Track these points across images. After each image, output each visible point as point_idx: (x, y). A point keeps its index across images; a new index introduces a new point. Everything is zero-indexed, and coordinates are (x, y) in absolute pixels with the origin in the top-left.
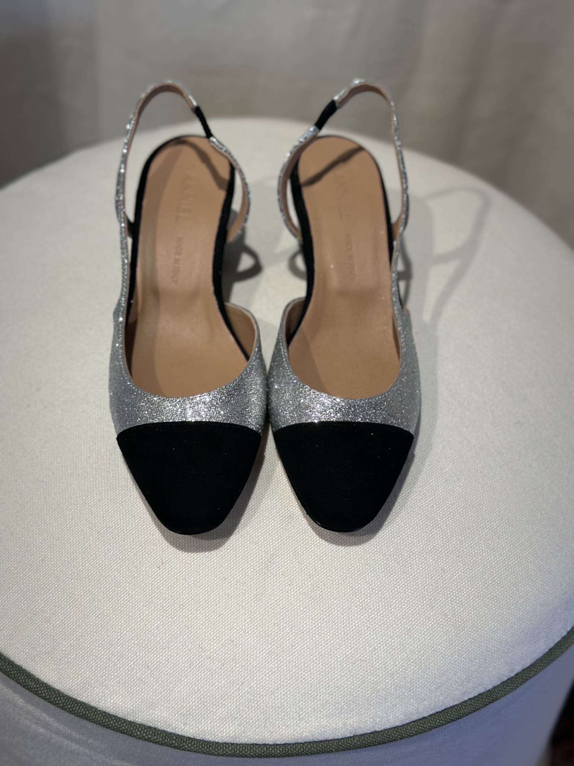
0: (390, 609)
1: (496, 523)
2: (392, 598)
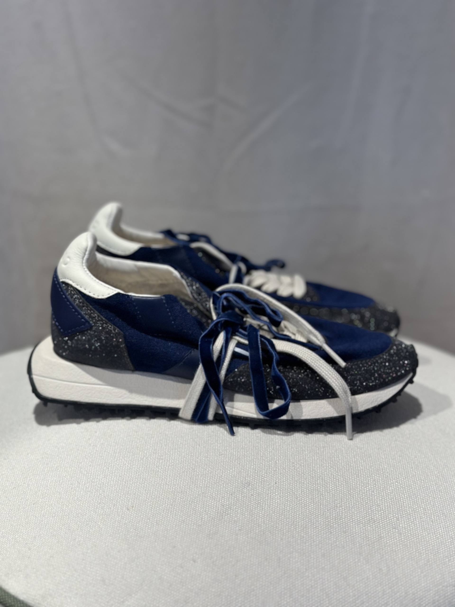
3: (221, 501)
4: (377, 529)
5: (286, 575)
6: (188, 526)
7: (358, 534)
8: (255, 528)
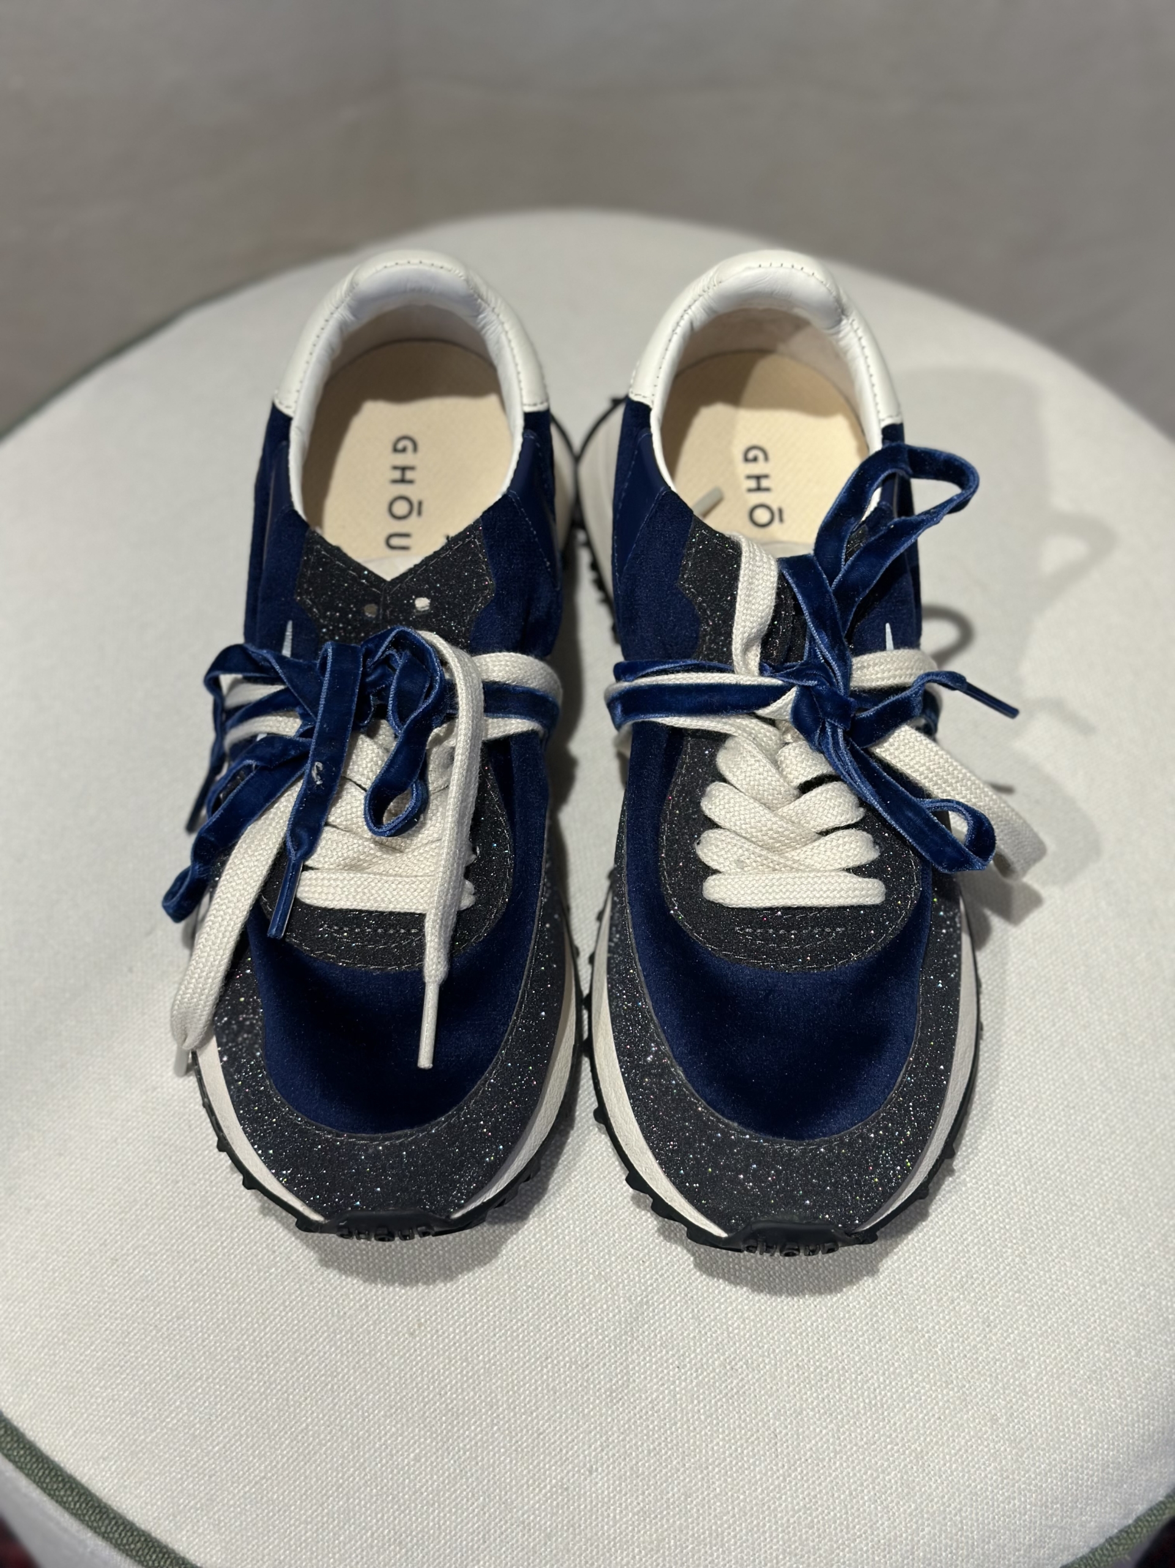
0: (880, 1412)
1: (1093, 1210)
2: (885, 1388)
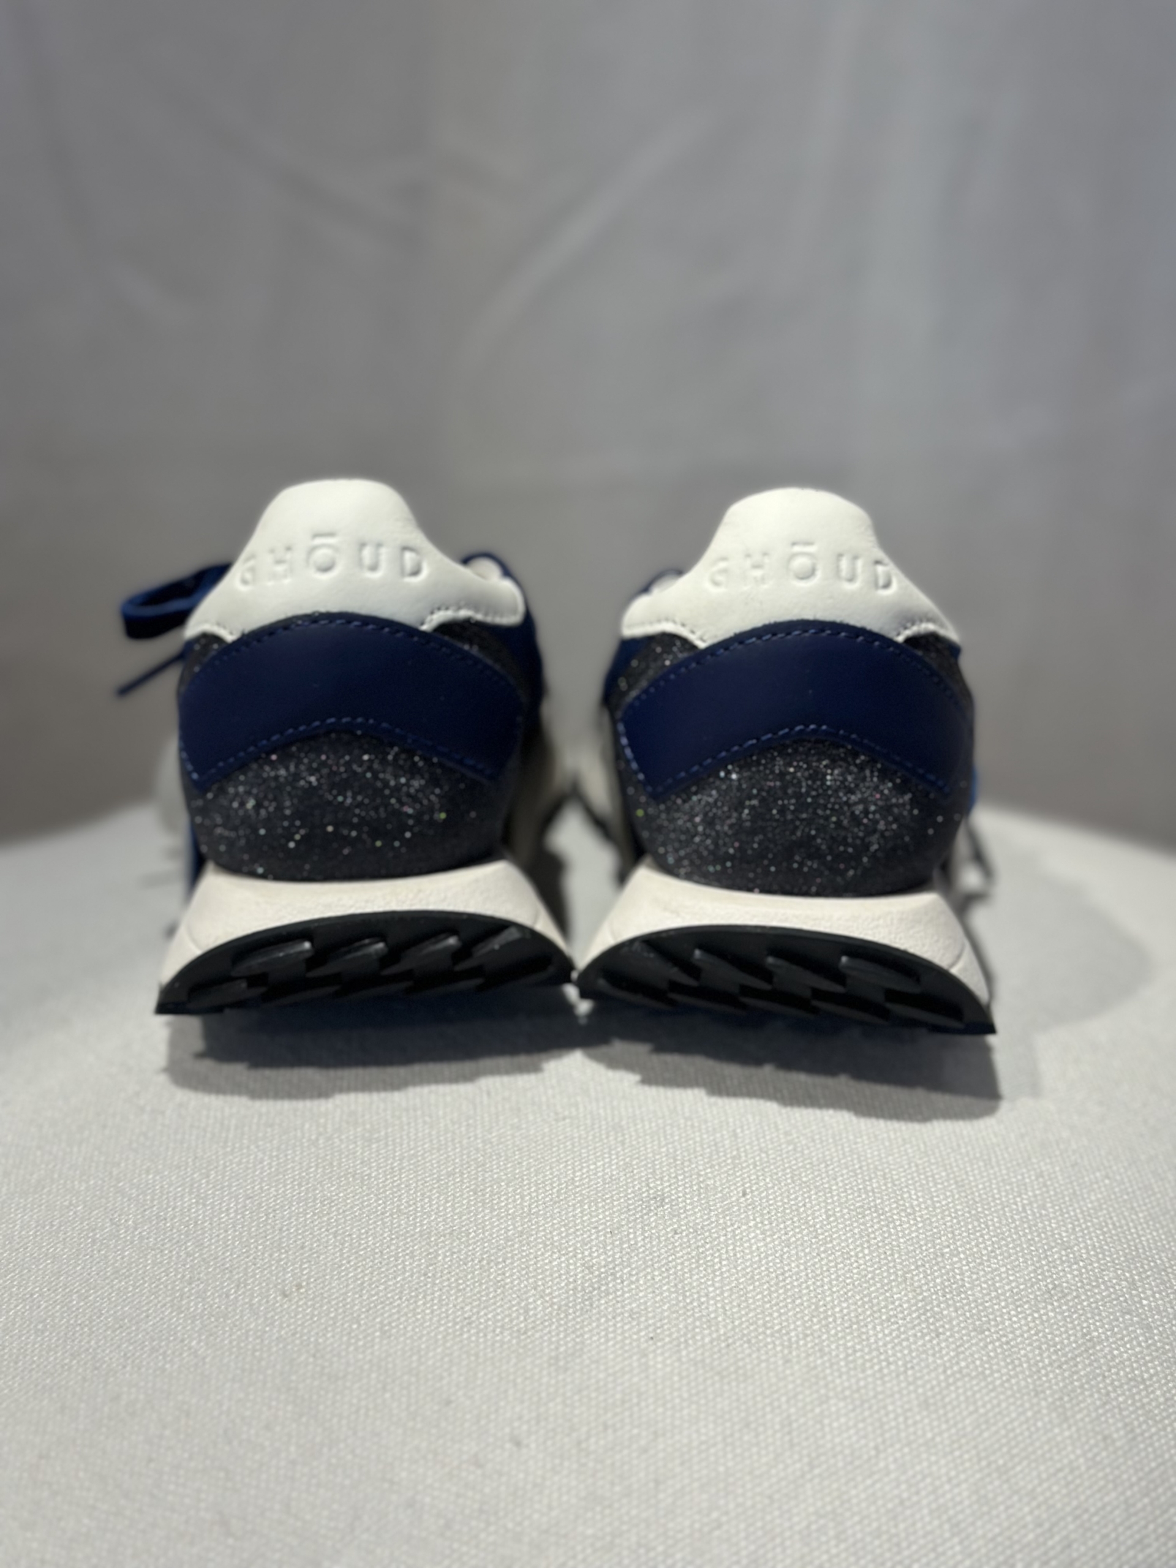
3: (580, 1256)
4: (1075, 1316)
5: (817, 1471)
6: (485, 1335)
7: (1022, 1336)
8: (697, 1330)
